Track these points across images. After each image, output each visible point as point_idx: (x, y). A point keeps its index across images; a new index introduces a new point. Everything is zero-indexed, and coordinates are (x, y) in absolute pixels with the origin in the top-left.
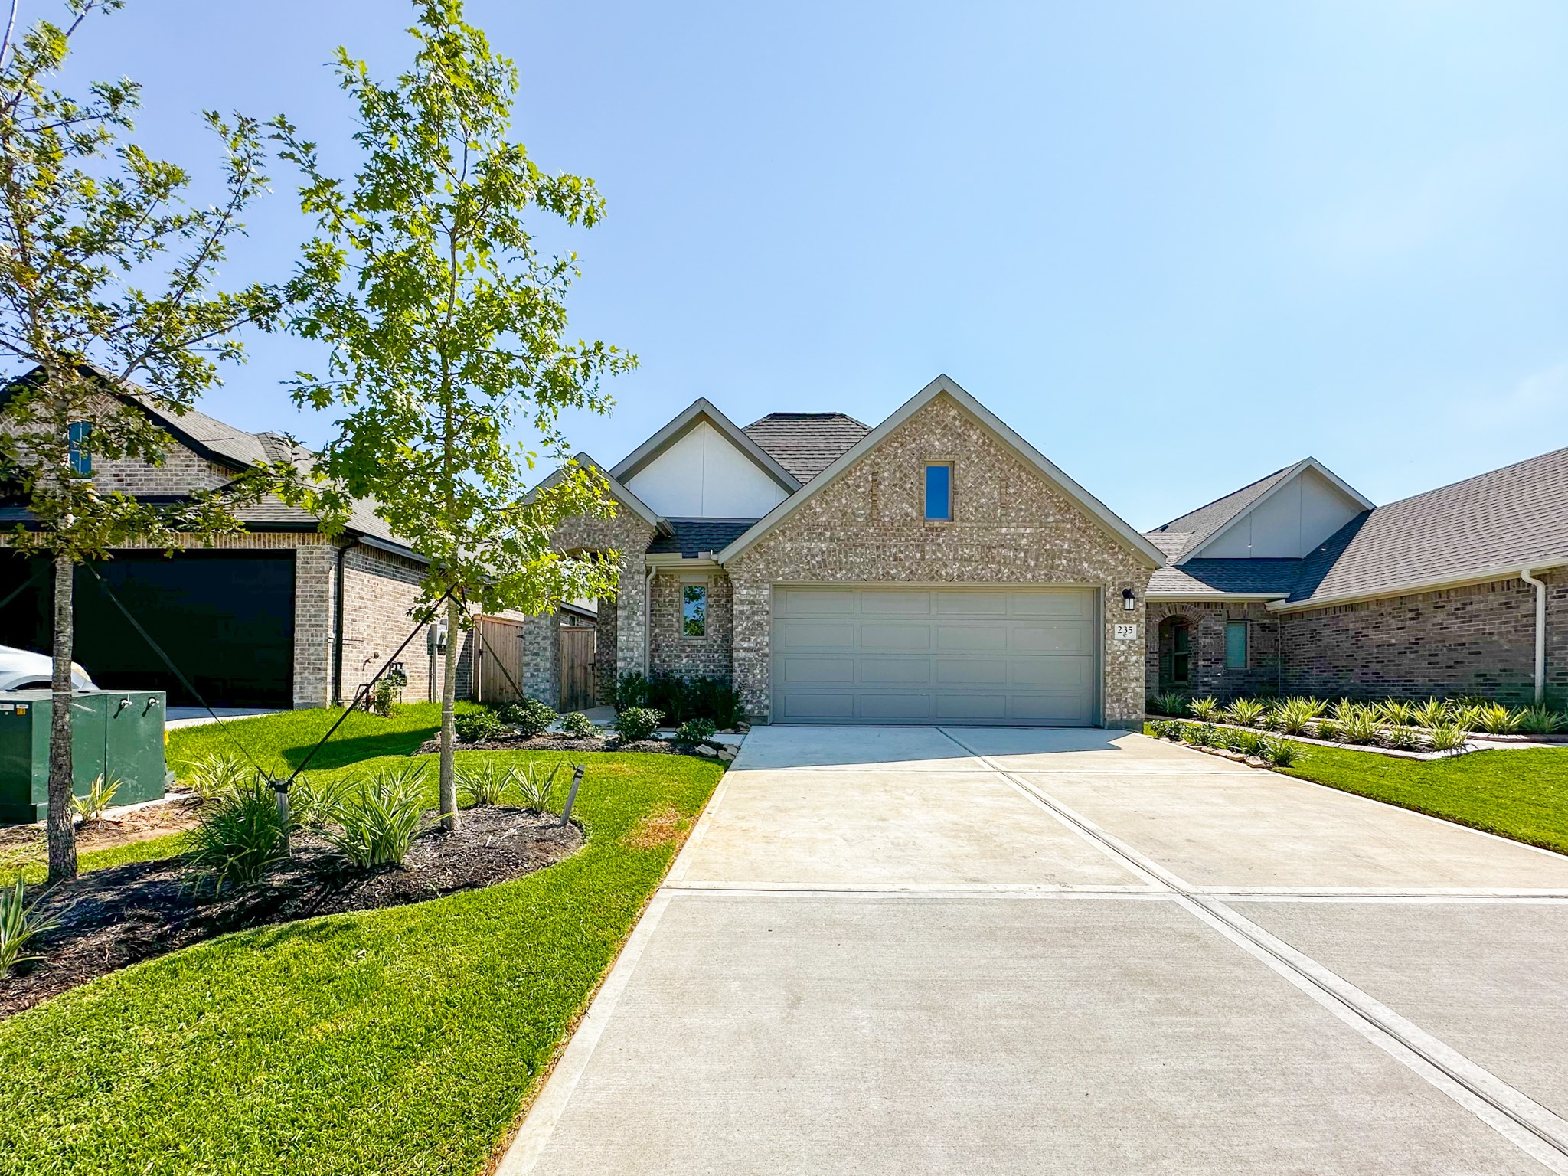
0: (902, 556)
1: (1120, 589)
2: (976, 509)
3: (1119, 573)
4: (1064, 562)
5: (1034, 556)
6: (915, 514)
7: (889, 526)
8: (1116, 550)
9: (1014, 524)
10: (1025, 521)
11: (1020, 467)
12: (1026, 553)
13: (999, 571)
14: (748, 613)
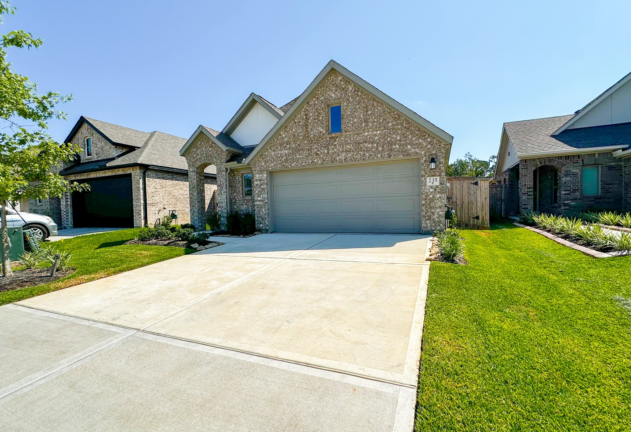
0: (319, 153)
1: (429, 158)
2: (352, 125)
3: (428, 149)
4: (397, 146)
5: (381, 145)
6: (324, 132)
7: (313, 139)
8: (427, 136)
9: (371, 130)
10: (376, 128)
11: (373, 99)
12: (377, 144)
13: (364, 155)
14: (259, 185)
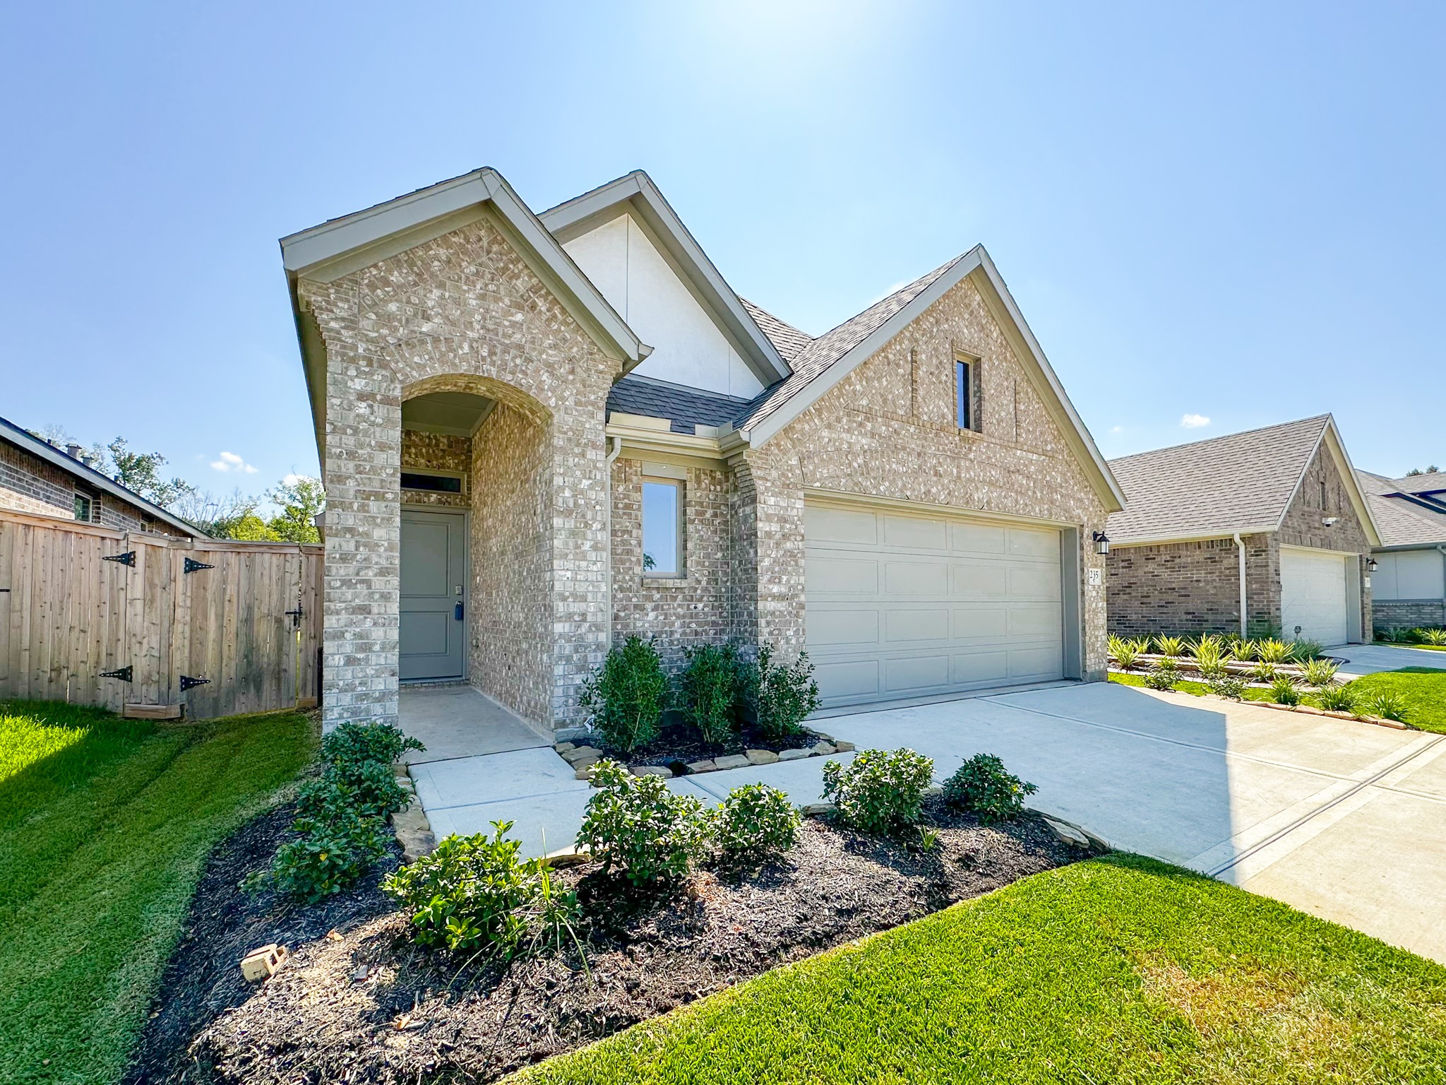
0: (941, 470)
1: (1091, 531)
2: (998, 423)
3: (1091, 514)
6: (950, 417)
7: (928, 427)
8: (1088, 489)
9: (1025, 447)
10: (1032, 446)
12: (1034, 483)
13: (1017, 501)
14: (777, 537)
